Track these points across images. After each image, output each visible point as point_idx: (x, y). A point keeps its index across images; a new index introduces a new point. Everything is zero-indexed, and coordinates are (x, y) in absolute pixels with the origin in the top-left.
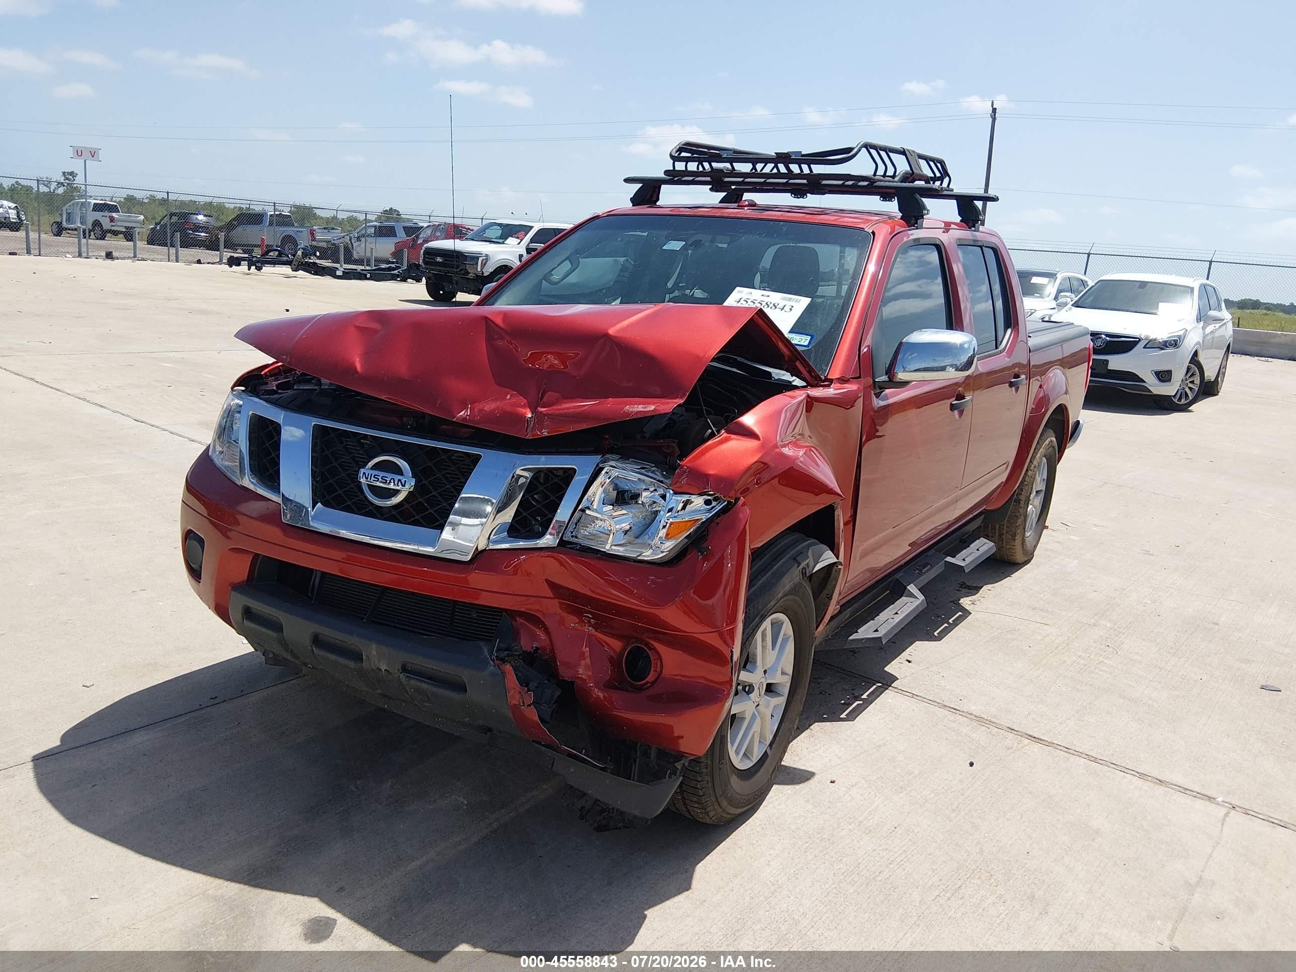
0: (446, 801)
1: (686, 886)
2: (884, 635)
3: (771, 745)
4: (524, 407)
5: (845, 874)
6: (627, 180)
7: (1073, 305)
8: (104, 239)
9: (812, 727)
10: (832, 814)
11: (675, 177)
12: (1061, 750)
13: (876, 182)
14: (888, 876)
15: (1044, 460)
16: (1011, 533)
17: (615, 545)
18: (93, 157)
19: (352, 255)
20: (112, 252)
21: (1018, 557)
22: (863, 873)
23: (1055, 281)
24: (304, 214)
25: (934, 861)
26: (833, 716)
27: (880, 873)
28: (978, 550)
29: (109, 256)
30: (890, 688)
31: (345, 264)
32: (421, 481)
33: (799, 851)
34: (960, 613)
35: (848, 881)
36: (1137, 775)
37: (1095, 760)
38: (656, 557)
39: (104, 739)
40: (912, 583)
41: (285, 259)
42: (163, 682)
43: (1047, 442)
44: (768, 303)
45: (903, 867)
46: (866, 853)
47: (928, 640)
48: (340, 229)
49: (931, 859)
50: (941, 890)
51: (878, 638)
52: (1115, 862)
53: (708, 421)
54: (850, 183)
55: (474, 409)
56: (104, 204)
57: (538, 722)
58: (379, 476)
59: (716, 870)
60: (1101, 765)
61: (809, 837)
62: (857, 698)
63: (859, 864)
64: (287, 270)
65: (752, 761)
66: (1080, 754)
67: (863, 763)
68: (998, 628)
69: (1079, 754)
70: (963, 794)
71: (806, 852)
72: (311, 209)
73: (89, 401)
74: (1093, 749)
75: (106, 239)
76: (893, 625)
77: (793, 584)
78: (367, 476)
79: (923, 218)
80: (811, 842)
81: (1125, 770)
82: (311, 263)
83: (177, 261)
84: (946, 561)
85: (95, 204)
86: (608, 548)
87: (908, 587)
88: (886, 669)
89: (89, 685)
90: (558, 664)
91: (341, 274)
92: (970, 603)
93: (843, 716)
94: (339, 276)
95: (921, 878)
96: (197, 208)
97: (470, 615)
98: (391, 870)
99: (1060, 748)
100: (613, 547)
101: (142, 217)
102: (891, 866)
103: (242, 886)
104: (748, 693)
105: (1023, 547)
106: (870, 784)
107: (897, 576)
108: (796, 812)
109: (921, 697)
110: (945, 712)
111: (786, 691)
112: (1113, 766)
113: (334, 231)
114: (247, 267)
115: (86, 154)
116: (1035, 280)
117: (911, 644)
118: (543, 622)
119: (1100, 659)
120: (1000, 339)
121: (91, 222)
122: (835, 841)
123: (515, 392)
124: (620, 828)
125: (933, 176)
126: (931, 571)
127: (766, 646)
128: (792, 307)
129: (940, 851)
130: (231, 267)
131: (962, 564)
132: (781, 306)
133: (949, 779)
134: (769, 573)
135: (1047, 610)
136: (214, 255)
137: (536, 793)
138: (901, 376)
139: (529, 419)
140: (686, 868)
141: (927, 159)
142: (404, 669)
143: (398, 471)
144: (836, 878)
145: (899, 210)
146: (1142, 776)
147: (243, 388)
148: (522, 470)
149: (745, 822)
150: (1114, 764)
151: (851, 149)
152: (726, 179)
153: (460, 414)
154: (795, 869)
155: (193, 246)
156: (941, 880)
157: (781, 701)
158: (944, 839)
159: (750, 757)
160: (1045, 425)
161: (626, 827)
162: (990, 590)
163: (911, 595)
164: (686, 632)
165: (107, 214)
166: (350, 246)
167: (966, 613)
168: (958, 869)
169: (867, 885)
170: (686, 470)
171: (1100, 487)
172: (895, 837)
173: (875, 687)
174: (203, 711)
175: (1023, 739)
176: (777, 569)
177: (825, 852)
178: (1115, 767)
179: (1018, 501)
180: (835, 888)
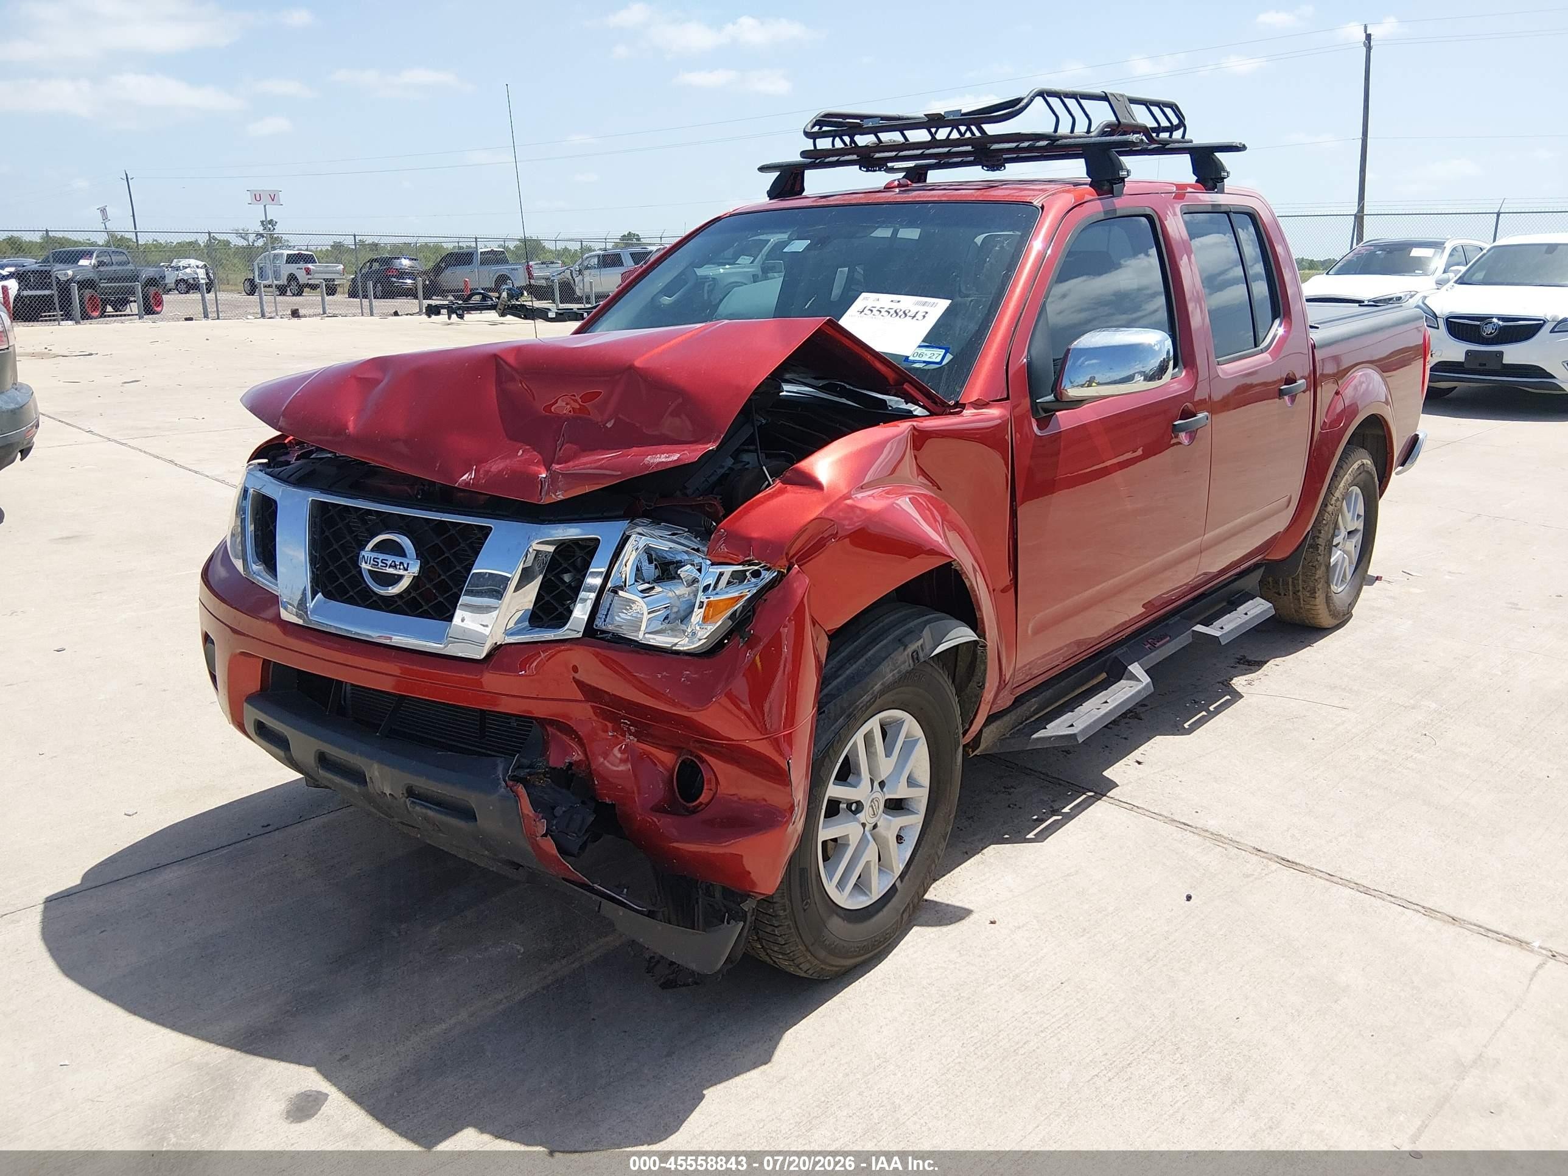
0: (499, 950)
1: (765, 1058)
2: (1080, 731)
3: (902, 877)
4: (538, 464)
5: (978, 1045)
6: (763, 169)
7: (1456, 282)
8: (301, 295)
9: (985, 851)
10: (982, 964)
11: (817, 159)
12: (1320, 877)
13: (1058, 140)
14: (1034, 1048)
15: (1356, 490)
16: (1308, 589)
17: (649, 633)
18: (273, 200)
19: (574, 292)
20: (298, 310)
21: (1322, 620)
22: (1001, 1043)
23: (1443, 252)
24: (530, 248)
25: (1103, 1029)
26: (1018, 837)
27: (1025, 1044)
28: (1246, 614)
29: (295, 314)
30: (1104, 798)
31: (561, 303)
32: (429, 563)
33: (924, 1014)
34: (1228, 697)
35: (979, 1054)
36: (1423, 911)
37: (1366, 891)
38: (693, 647)
39: (130, 876)
40: (1137, 661)
41: (490, 303)
42: (216, 808)
43: (1356, 466)
44: (898, 311)
45: (1059, 1036)
46: (1013, 1017)
47: (1173, 734)
48: (560, 262)
49: (1101, 1025)
50: (1103, 1068)
51: (1071, 735)
52: (1360, 1031)
53: (763, 469)
54: (1026, 144)
55: (479, 471)
56: (298, 254)
57: (557, 857)
58: (378, 559)
59: (810, 1037)
60: (1373, 898)
61: (943, 996)
62: (1055, 812)
63: (1000, 1031)
64: (493, 315)
65: (871, 899)
66: (1347, 883)
67: (1041, 897)
68: (1275, 716)
69: (1345, 882)
70: (1166, 938)
71: (933, 1015)
72: (538, 242)
73: (227, 484)
74: (1367, 876)
75: (304, 294)
76: (1096, 717)
77: (898, 673)
78: (368, 560)
79: (1124, 182)
80: (943, 1001)
81: (1406, 904)
82: (518, 305)
83: (372, 315)
84: (1193, 631)
85: (288, 255)
86: (641, 637)
87: (1129, 667)
88: (1105, 773)
89: (130, 813)
90: (596, 782)
91: (554, 316)
92: (1246, 683)
93: (1031, 836)
94: (551, 318)
95: (1079, 1052)
96: (401, 250)
97: (509, 723)
98: (409, 1035)
99: (1321, 874)
100: (647, 636)
101: (341, 267)
102: (1043, 1035)
103: (233, 1052)
104: (856, 812)
105: (1328, 606)
106: (1042, 925)
107: (1116, 653)
108: (934, 962)
109: (1143, 809)
110: (1171, 828)
111: (922, 807)
112: (1389, 898)
113: (553, 265)
114: (447, 316)
115: (266, 199)
116: (1416, 252)
117: (1150, 739)
118: (575, 731)
119: (1410, 753)
120: (1261, 335)
121: (286, 278)
122: (976, 1000)
123: (528, 447)
124: (689, 985)
125: (1156, 125)
126: (1169, 644)
127: (876, 752)
128: (927, 313)
129: (1115, 1015)
130: (430, 317)
131: (1218, 634)
132: (912, 313)
133: (1153, 918)
134: (863, 660)
135: (1351, 689)
136: (411, 304)
137: (612, 939)
138: (1073, 392)
139: (543, 480)
140: (771, 1035)
141: (1147, 103)
142: (411, 792)
143: (400, 551)
144: (964, 1049)
145: (1088, 174)
146: (1429, 912)
147: (265, 461)
148: (537, 543)
149: (863, 976)
150: (1392, 896)
151: (1019, 100)
152: (878, 155)
153: (463, 478)
154: (912, 1038)
155: (400, 296)
156: (1106, 1054)
157: (915, 821)
158: (1124, 999)
159: (868, 893)
160: (1348, 442)
161: (696, 983)
162: (1277, 665)
163: (1133, 677)
164: (733, 740)
165: (302, 265)
166: (572, 282)
167: (1237, 696)
168: (1133, 1039)
169: (1003, 1059)
170: (724, 534)
171: (1470, 520)
172: (1059, 995)
173: (1084, 796)
174: (250, 842)
175: (1270, 863)
176: (873, 655)
177: (958, 1016)
178: (1393, 899)
179: (1315, 547)
180: (960, 1063)
